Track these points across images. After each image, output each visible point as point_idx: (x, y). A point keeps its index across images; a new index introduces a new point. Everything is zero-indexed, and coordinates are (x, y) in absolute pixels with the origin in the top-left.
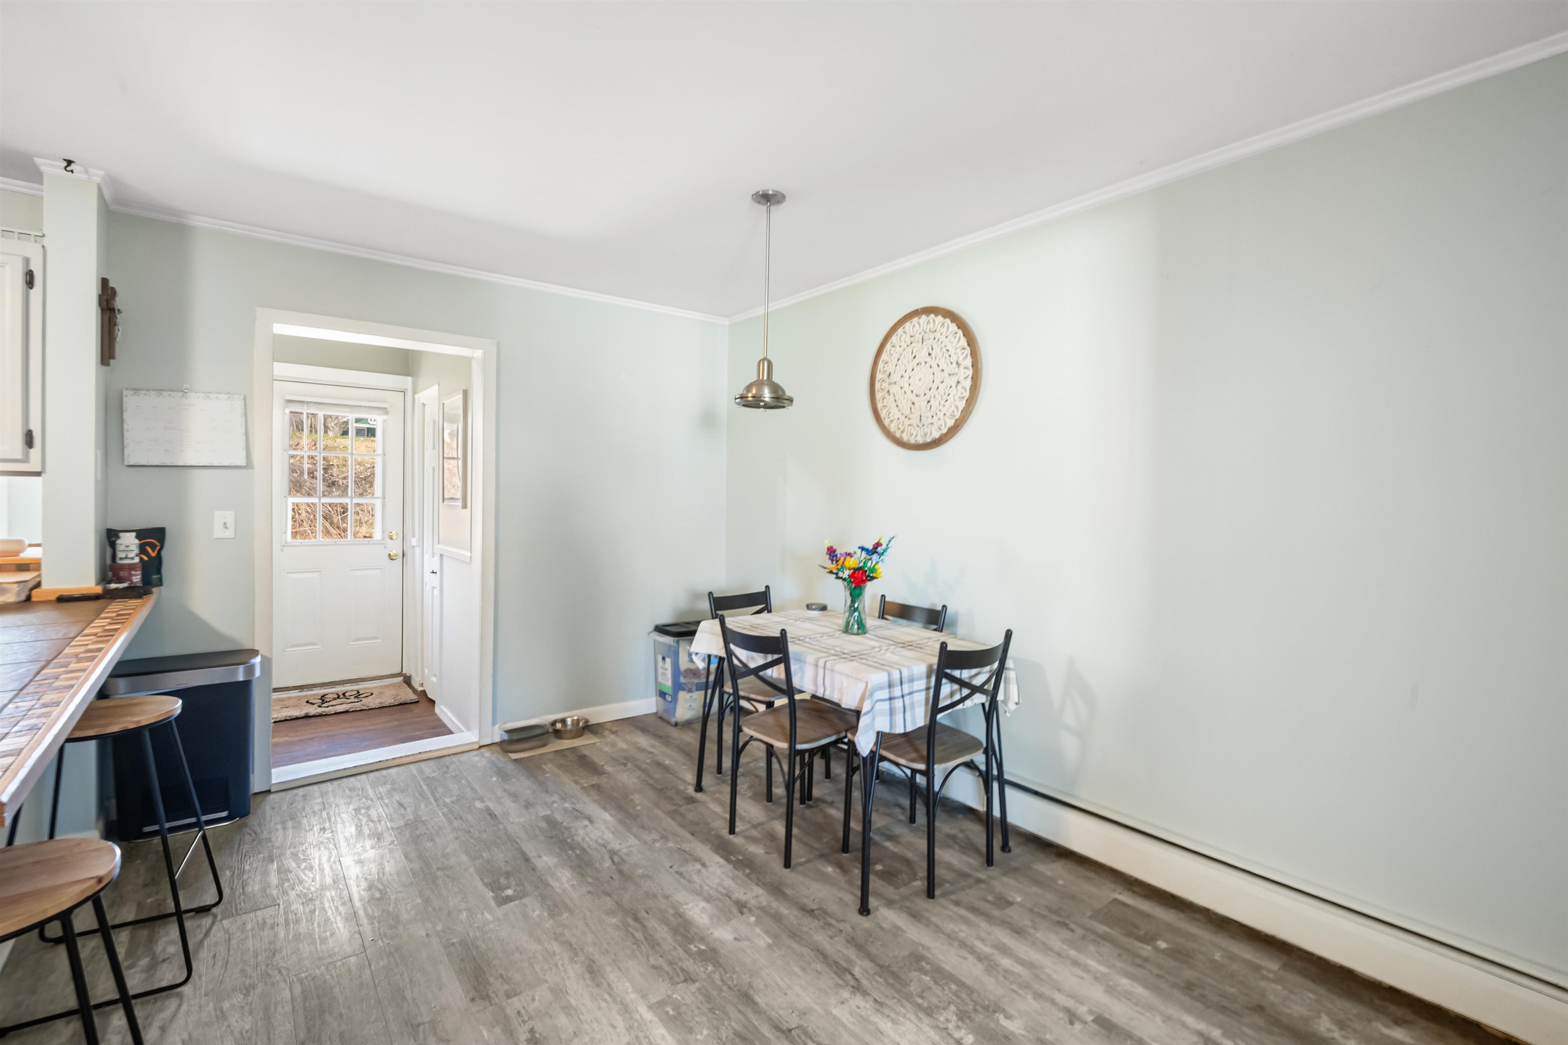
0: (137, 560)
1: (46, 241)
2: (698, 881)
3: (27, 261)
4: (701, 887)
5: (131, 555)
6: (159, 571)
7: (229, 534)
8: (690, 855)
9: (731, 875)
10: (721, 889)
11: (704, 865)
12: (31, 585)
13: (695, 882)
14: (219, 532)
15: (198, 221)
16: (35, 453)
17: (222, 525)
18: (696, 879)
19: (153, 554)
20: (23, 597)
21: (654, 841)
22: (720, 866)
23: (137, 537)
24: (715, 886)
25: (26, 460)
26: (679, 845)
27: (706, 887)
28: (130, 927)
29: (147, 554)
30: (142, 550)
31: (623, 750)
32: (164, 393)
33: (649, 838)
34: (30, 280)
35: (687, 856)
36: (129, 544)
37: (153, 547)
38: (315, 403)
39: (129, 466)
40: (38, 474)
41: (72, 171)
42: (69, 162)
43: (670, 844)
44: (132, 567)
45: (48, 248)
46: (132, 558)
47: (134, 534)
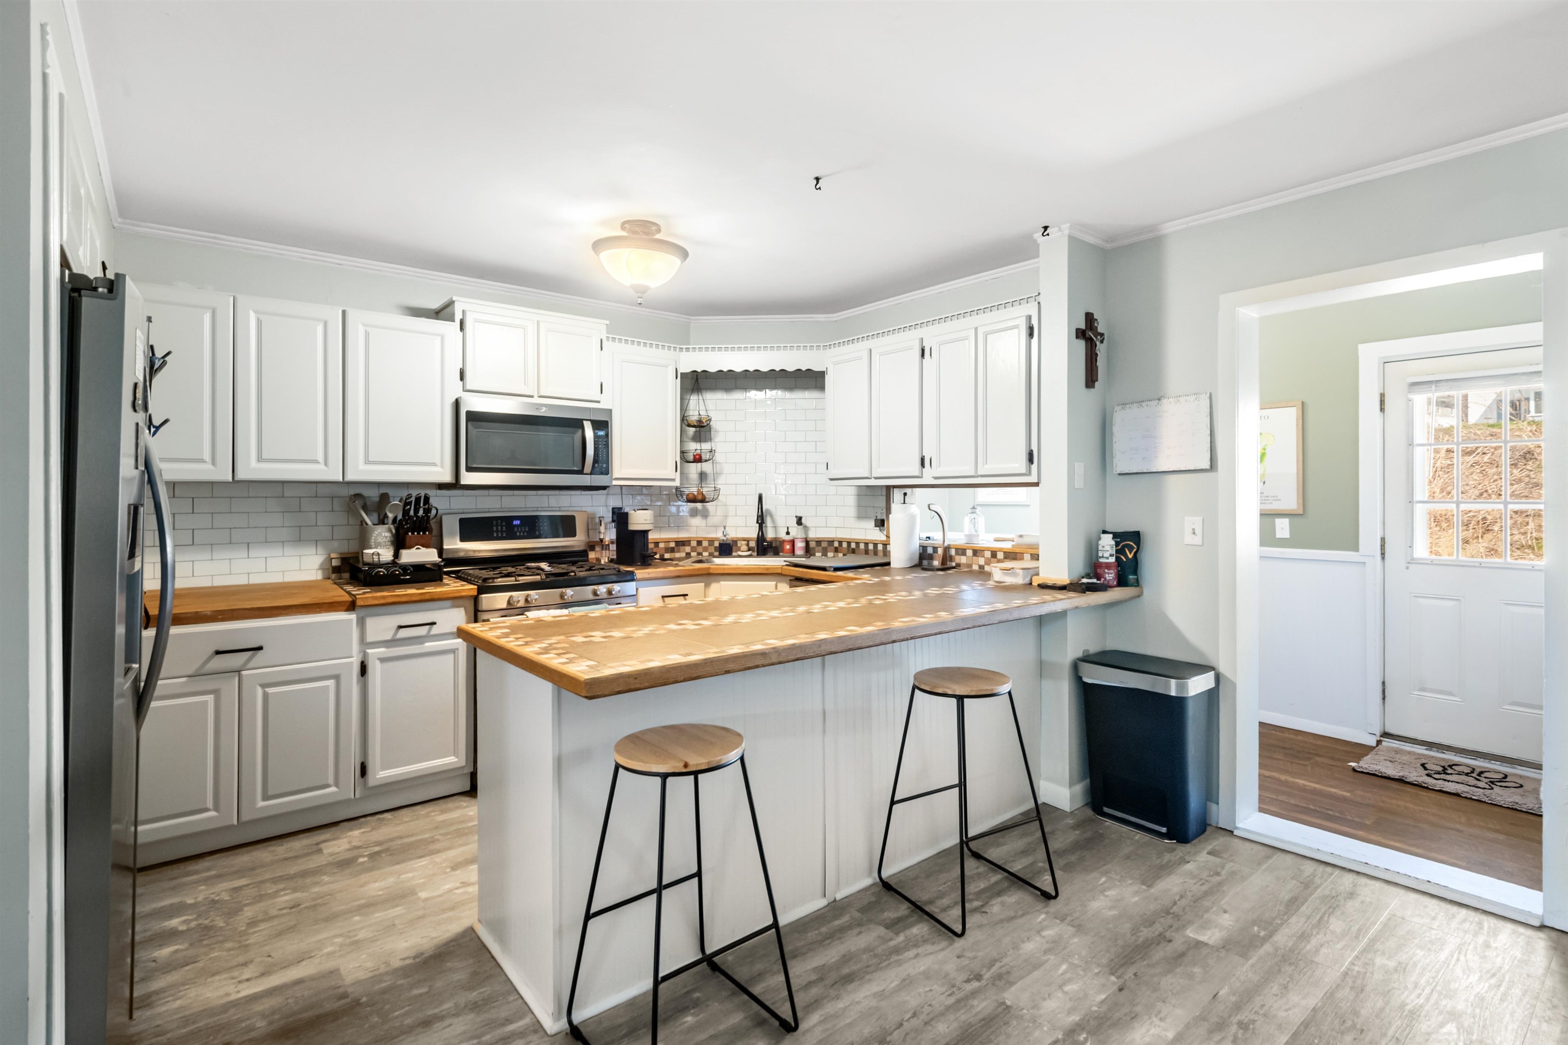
0: (1112, 560)
1: (1040, 299)
3: (1029, 318)
5: (1107, 554)
6: (1135, 571)
7: (1198, 540)
12: (1031, 572)
14: (1189, 539)
15: (1169, 228)
16: (1034, 467)
17: (1191, 531)
19: (1130, 556)
20: (1029, 582)
23: (1113, 538)
25: (1029, 473)
28: (1006, 874)
29: (1126, 556)
30: (1120, 551)
32: (1144, 404)
34: (1031, 335)
36: (1107, 544)
37: (1131, 548)
38: (1447, 380)
39: (1120, 474)
40: (1036, 484)
41: (1048, 235)
42: (1046, 228)
44: (1108, 566)
45: (1041, 303)
46: (1107, 558)
47: (1111, 536)
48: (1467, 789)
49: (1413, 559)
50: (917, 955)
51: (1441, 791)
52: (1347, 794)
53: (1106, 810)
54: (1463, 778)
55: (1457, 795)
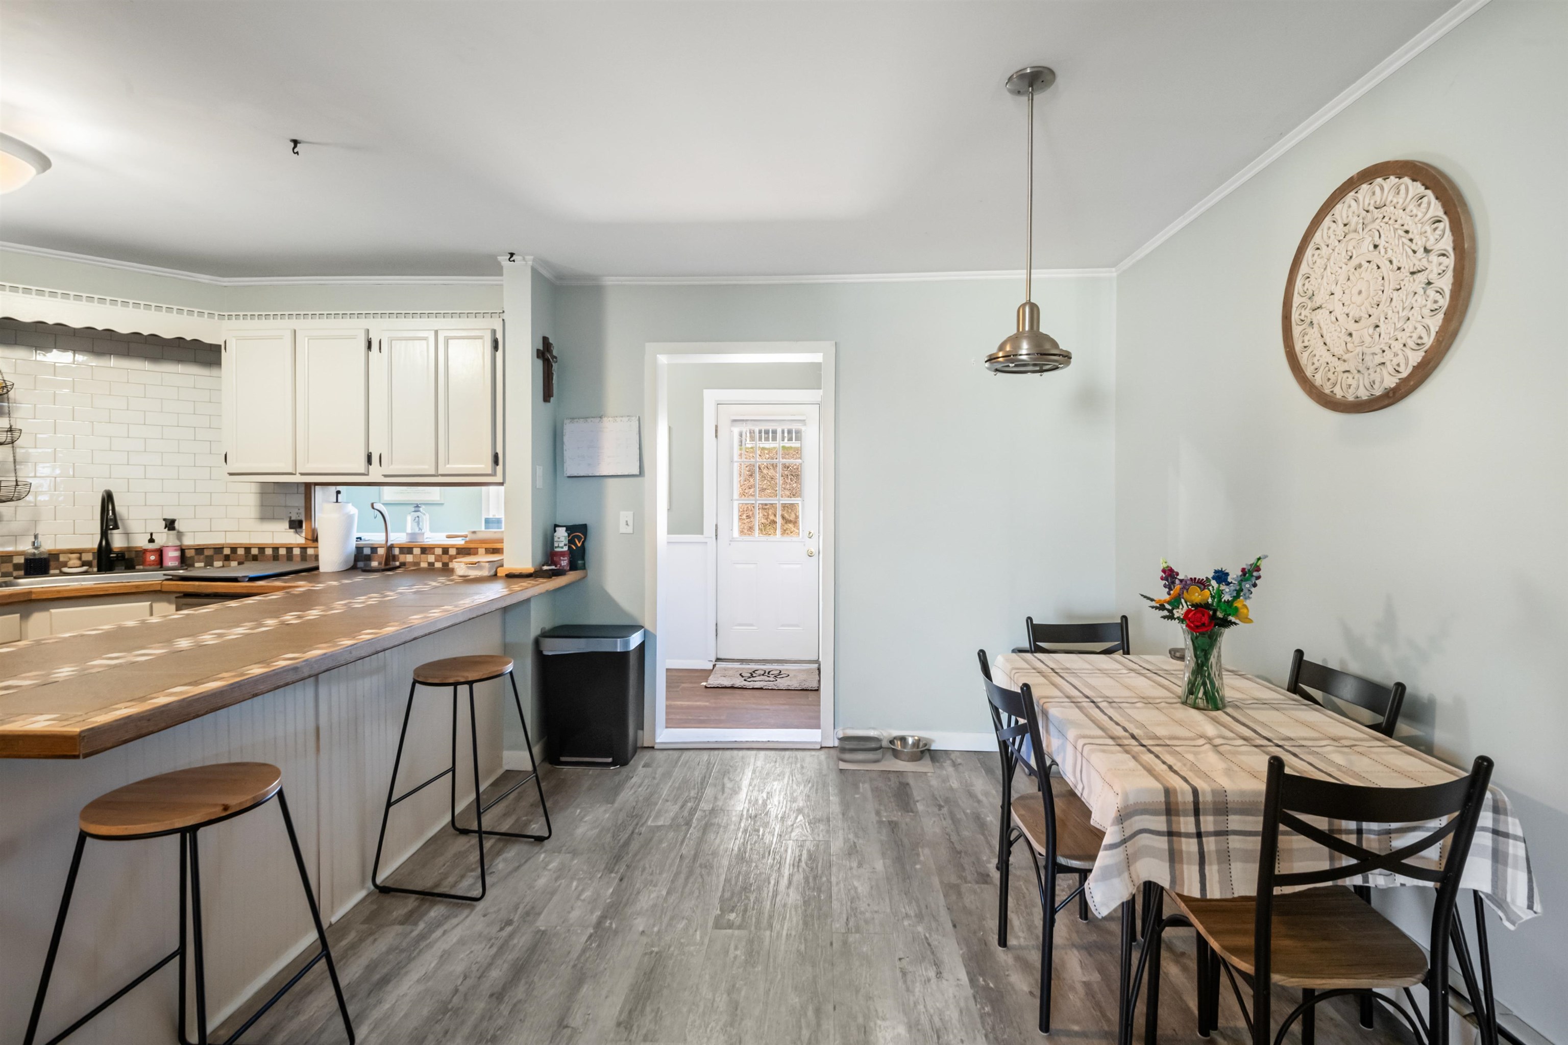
0: (566, 549)
1: (505, 316)
2: (917, 994)
3: (494, 332)
4: (916, 1004)
5: (561, 545)
6: (583, 558)
7: (629, 530)
8: (933, 953)
9: (962, 1004)
10: (936, 1019)
11: (939, 974)
12: (496, 564)
13: (913, 992)
14: (623, 529)
15: (609, 281)
16: (499, 468)
17: (625, 523)
18: (917, 990)
19: (579, 545)
20: (492, 573)
21: (907, 916)
22: (958, 986)
23: (566, 531)
24: (932, 1011)
25: (494, 474)
26: (930, 934)
27: (921, 1007)
28: (498, 837)
29: (575, 545)
30: (571, 542)
31: (951, 789)
32: (589, 420)
33: (903, 910)
34: (496, 347)
35: (929, 953)
36: (562, 535)
37: (579, 538)
38: (751, 420)
39: (569, 477)
40: (502, 484)
41: (514, 261)
42: (512, 255)
43: (920, 929)
44: (562, 554)
45: (506, 321)
46: (562, 547)
47: (564, 528)
48: (765, 683)
49: (733, 538)
50: (445, 933)
51: (753, 689)
52: (707, 704)
53: (563, 759)
54: (762, 677)
55: (761, 689)
